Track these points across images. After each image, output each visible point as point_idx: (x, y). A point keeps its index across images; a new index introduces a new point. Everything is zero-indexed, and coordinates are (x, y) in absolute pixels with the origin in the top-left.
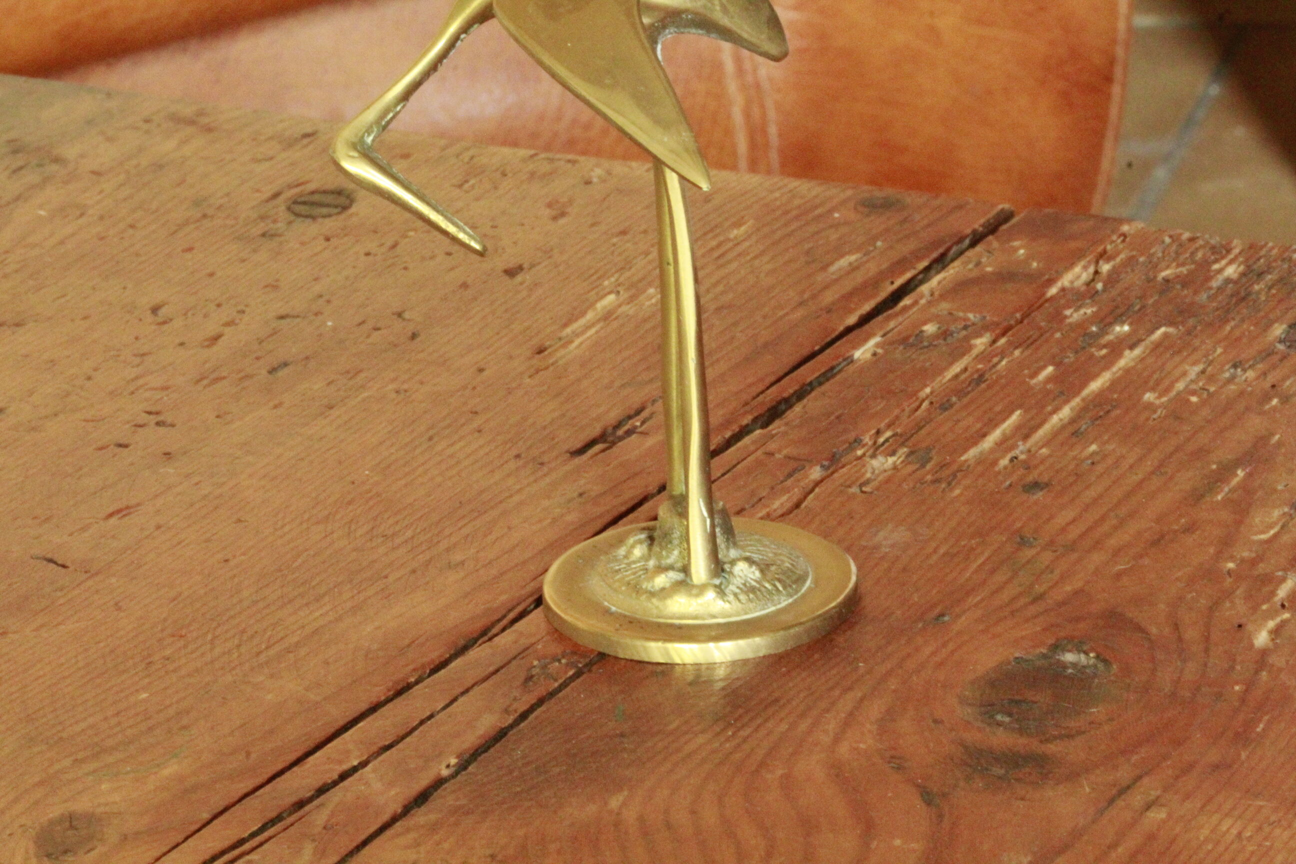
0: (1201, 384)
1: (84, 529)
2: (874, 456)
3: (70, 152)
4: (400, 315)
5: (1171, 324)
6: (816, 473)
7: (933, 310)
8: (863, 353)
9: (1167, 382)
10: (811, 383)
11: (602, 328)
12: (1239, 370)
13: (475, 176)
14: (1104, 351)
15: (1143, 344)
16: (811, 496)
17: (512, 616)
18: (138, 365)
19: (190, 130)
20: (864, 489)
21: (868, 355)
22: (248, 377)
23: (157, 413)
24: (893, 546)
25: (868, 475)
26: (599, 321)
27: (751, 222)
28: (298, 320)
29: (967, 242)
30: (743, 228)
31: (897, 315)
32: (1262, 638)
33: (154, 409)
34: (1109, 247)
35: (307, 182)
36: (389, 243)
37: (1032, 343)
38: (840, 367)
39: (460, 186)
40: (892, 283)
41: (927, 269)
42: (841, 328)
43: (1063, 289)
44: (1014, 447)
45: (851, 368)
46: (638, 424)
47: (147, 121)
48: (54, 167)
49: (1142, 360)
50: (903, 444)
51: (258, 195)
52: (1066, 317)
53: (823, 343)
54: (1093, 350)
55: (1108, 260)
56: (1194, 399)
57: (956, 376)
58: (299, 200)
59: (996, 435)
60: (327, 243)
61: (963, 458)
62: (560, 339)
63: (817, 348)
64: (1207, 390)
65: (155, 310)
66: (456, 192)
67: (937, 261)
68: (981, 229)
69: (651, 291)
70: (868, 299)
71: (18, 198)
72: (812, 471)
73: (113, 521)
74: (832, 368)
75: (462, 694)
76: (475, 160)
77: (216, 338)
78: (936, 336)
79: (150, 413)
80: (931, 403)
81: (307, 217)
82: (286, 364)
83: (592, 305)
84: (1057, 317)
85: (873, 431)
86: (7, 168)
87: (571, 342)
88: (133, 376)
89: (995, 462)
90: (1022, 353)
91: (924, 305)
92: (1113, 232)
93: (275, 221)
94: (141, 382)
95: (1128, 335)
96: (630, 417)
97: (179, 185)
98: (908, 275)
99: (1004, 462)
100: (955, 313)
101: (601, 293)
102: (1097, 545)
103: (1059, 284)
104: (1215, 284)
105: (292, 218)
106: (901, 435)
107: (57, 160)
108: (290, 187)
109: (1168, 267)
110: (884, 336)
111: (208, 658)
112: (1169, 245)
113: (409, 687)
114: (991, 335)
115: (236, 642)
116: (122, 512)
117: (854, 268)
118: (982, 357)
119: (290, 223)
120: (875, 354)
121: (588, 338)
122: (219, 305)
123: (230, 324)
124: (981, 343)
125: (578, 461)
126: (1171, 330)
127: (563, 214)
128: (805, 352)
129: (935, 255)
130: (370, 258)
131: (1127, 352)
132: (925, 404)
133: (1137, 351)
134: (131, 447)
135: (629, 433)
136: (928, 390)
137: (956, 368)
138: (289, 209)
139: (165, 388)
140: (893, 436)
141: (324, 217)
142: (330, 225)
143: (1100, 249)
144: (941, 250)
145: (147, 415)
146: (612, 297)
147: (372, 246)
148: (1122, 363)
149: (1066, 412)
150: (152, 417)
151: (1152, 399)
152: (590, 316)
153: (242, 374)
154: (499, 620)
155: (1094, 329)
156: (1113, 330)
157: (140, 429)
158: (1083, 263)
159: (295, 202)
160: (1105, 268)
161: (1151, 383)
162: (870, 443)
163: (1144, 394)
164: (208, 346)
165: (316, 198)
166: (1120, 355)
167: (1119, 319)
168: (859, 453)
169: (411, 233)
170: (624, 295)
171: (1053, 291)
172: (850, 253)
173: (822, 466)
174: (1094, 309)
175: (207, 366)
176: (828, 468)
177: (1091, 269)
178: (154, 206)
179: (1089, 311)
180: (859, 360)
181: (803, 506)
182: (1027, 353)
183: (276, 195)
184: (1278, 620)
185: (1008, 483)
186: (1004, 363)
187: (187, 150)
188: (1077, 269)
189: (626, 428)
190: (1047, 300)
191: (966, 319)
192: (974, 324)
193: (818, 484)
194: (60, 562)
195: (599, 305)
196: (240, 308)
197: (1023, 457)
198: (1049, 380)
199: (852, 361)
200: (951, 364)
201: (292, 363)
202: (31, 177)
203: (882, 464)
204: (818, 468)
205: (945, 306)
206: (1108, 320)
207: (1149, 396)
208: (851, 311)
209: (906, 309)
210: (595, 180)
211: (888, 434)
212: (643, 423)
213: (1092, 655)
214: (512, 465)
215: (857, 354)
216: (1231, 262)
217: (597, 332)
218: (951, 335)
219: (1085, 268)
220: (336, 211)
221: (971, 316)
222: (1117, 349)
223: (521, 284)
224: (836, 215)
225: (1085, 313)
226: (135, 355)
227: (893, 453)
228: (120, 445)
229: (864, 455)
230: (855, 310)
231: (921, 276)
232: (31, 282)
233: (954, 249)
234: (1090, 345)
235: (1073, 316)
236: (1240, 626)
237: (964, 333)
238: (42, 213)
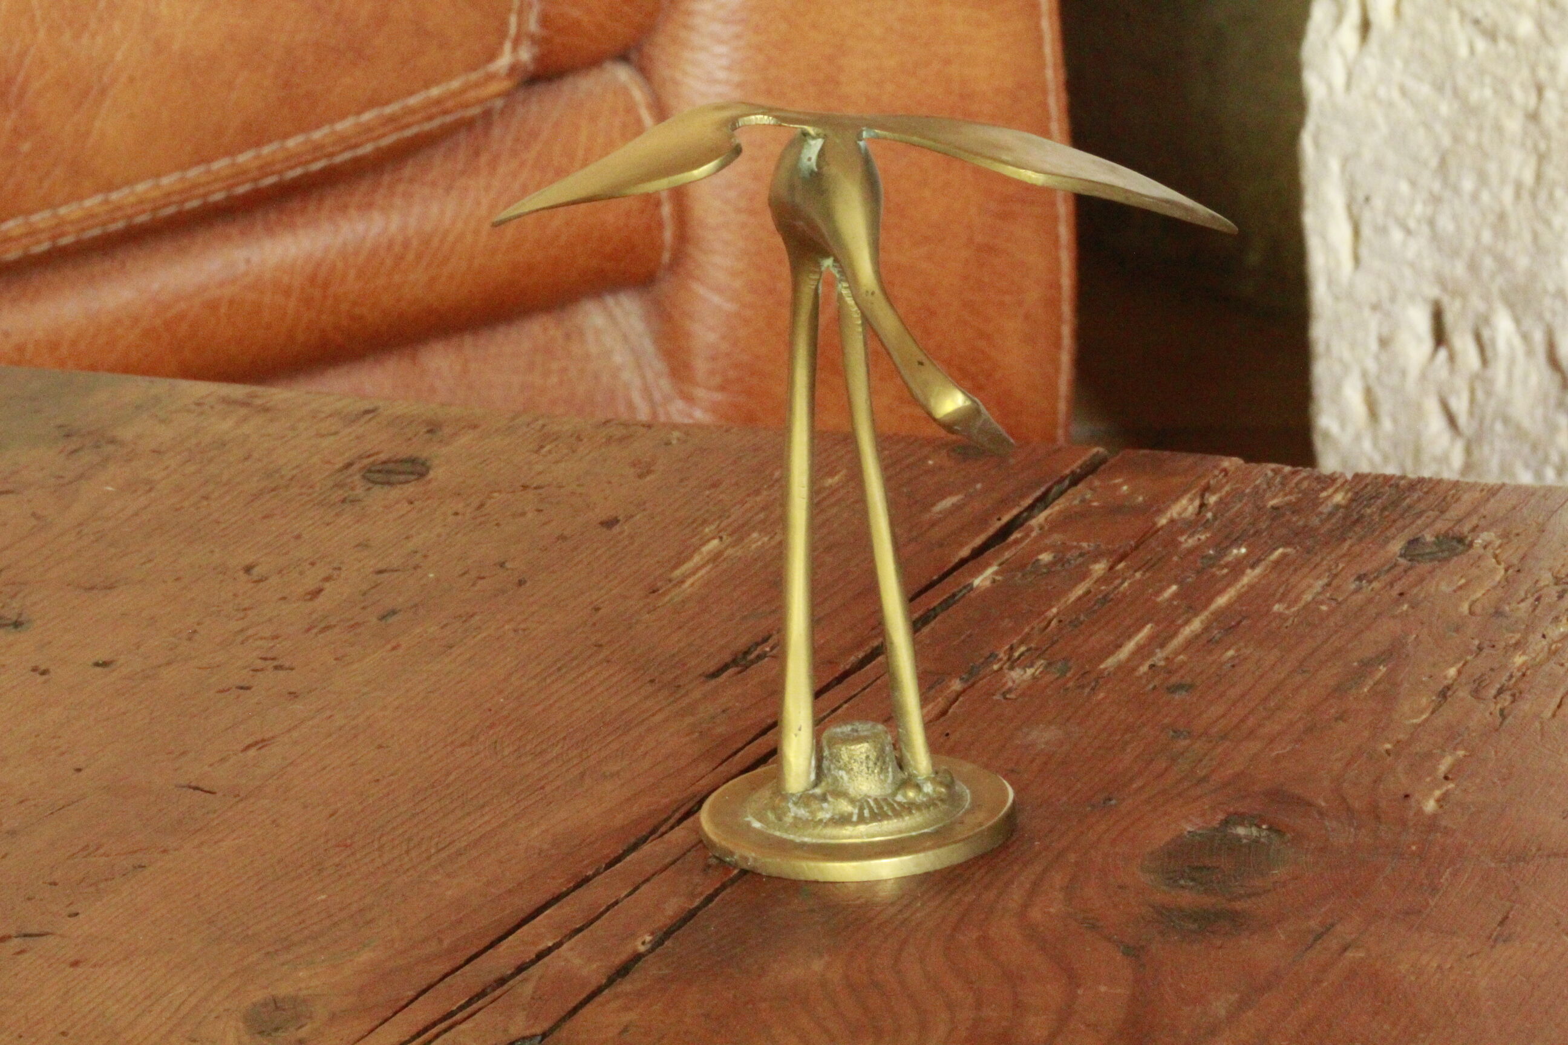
0: (1328, 595)
1: (223, 760)
2: (1012, 668)
3: (126, 433)
4: (502, 565)
5: (1287, 544)
6: (956, 685)
7: (1047, 541)
8: (983, 580)
9: (1292, 595)
10: (934, 609)
11: (711, 569)
12: (1364, 582)
13: (551, 442)
14: (1225, 571)
15: (1263, 563)
16: (957, 703)
17: (677, 815)
18: (243, 619)
19: (243, 411)
20: (1008, 696)
21: (988, 583)
22: (357, 625)
23: (274, 659)
24: (1047, 743)
25: (1010, 684)
26: (708, 562)
27: (844, 472)
28: (396, 574)
29: (1067, 482)
30: (837, 478)
31: (1009, 547)
32: (1430, 806)
33: (270, 655)
34: (1212, 482)
35: (377, 453)
36: (476, 503)
37: (1152, 566)
38: (961, 594)
39: (537, 452)
40: (999, 519)
41: (1031, 508)
42: (956, 560)
43: (1172, 521)
44: (1152, 654)
45: (972, 595)
46: (768, 649)
47: (199, 404)
48: (111, 448)
49: (1264, 576)
50: (1038, 657)
51: (327, 466)
52: (1181, 543)
53: (941, 573)
54: (1214, 569)
55: (1214, 493)
56: (1324, 608)
57: (1079, 598)
58: (373, 469)
59: (1130, 646)
60: (412, 506)
61: (1102, 666)
62: (670, 581)
63: (935, 578)
64: (1335, 600)
65: (248, 569)
66: (535, 456)
67: (1039, 500)
68: (1078, 470)
69: (755, 535)
70: (977, 535)
71: (81, 476)
72: (953, 682)
73: (252, 752)
74: (954, 595)
75: (644, 882)
76: (545, 430)
77: (316, 593)
78: (1053, 564)
79: (265, 659)
80: (1060, 621)
81: (383, 483)
82: (394, 612)
83: (697, 549)
84: (1172, 543)
85: (1007, 647)
86: (61, 452)
87: (683, 582)
88: (239, 628)
89: (1134, 669)
90: (1143, 575)
91: (1035, 537)
92: (1215, 467)
93: (353, 489)
94: (250, 632)
95: (1246, 555)
96: (757, 644)
97: (246, 459)
98: (1015, 511)
99: (1144, 668)
100: (1068, 543)
101: (706, 538)
102: (1251, 734)
103: (1168, 515)
104: (1325, 509)
105: (371, 485)
106: (1036, 649)
107: (112, 441)
108: (360, 457)
109: (1274, 497)
110: (1000, 565)
111: (378, 863)
112: (1273, 478)
113: (587, 880)
114: (1108, 561)
115: (405, 848)
116: (261, 743)
117: (957, 508)
118: (1103, 580)
119: (369, 489)
120: (994, 581)
121: (699, 579)
122: (313, 564)
123: (327, 579)
124: (1099, 568)
125: (713, 683)
126: (1289, 550)
127: (649, 472)
128: (924, 582)
129: (1038, 493)
130: (460, 517)
131: (1249, 571)
132: (1054, 623)
133: (1258, 570)
134: (253, 689)
135: (759, 657)
136: (1054, 610)
137: (1079, 590)
138: (364, 477)
139: (276, 637)
140: (1028, 650)
141: (401, 483)
142: (410, 489)
143: (1203, 482)
144: (1043, 489)
145: (263, 661)
146: (715, 542)
147: (460, 507)
148: (1245, 580)
149: (1196, 625)
150: (268, 662)
151: (1281, 610)
152: (697, 559)
153: (352, 622)
154: (665, 820)
155: (1211, 552)
156: (1232, 552)
157: (259, 674)
158: (1189, 496)
159: (370, 471)
160: (1212, 499)
161: (1278, 595)
162: (1005, 658)
163: (1274, 605)
164: (311, 599)
165: (391, 466)
166: (1243, 572)
167: (1236, 542)
168: (996, 667)
169: (495, 495)
170: (727, 540)
171: (1163, 521)
172: (951, 494)
173: (961, 679)
174: (1208, 535)
175: (314, 616)
176: (967, 680)
177: (1197, 503)
178: (225, 478)
179: (1203, 537)
180: (978, 587)
181: (951, 711)
182: (1148, 575)
183: (349, 465)
184: (1444, 789)
185: (1151, 686)
186: (1126, 584)
187: (246, 428)
188: (1184, 502)
189: (756, 653)
190: (1158, 530)
191: (1080, 548)
192: (1089, 552)
193: (959, 695)
194: (207, 789)
195: (705, 549)
196: (335, 565)
197: (1162, 663)
198: (1175, 596)
199: (972, 589)
200: (1075, 585)
201: (400, 610)
202: (87, 457)
203: (1019, 676)
204: (958, 681)
205: (1057, 538)
206: (1224, 545)
207: (1277, 608)
208: (962, 545)
209: (1016, 542)
210: (674, 442)
211: (1023, 649)
212: (772, 648)
213: (1264, 827)
214: (650, 689)
215: (977, 582)
216: (1336, 491)
217: (708, 572)
218: (1068, 561)
219: (1191, 500)
220: (412, 477)
221: (1084, 545)
222: (1237, 569)
223: (621, 533)
224: (930, 462)
225: (1199, 539)
226: (237, 610)
227: (1031, 666)
228: (242, 688)
229: (1001, 669)
230: (967, 543)
231: (1025, 514)
232: (113, 550)
233: (1054, 490)
234: (1212, 566)
235: (1188, 542)
236: (1407, 796)
237: (1080, 560)
238: (110, 489)
